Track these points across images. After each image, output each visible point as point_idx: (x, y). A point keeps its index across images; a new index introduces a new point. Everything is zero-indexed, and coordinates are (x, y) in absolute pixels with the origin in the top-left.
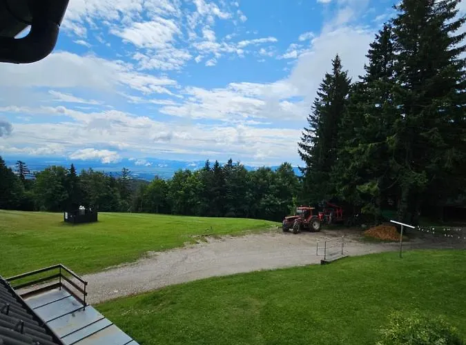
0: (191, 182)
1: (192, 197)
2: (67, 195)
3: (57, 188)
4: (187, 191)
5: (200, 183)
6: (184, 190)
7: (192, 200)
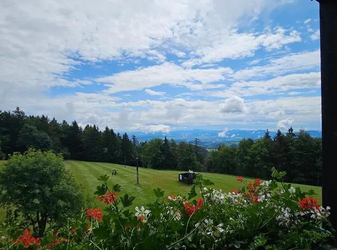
0: (256, 149)
1: (258, 162)
2: (164, 158)
3: (158, 152)
4: (253, 156)
5: (265, 150)
6: (251, 156)
7: (258, 164)
